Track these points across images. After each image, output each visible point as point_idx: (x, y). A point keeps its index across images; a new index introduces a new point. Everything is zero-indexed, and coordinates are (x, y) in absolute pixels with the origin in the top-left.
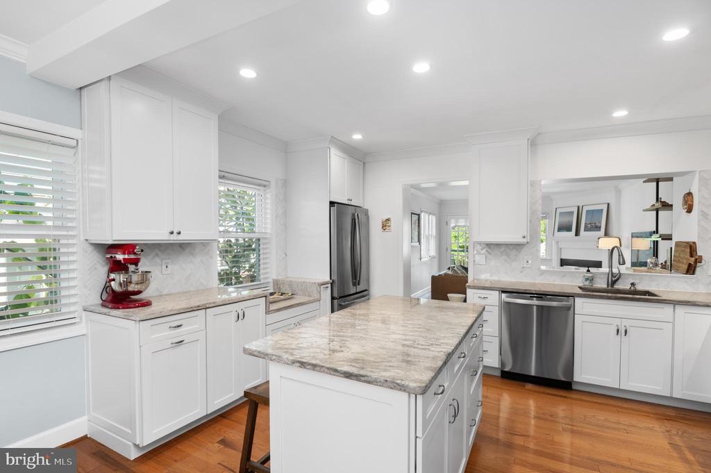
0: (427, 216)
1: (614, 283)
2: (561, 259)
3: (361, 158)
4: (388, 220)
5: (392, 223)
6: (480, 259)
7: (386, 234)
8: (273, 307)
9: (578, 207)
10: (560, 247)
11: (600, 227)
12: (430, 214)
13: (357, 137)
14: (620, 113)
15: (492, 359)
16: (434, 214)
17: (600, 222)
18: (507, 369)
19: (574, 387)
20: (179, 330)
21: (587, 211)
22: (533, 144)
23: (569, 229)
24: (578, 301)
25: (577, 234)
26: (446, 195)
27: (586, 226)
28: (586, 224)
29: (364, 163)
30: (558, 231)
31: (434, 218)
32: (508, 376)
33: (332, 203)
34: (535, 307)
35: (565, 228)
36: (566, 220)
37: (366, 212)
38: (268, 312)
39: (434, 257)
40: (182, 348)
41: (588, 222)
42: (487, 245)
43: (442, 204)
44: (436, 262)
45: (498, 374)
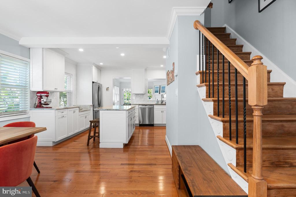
0: (116, 87)
1: (162, 102)
3: (100, 69)
4: (108, 88)
5: (110, 89)
6: (134, 98)
7: (108, 92)
8: (80, 111)
9: (160, 86)
11: (165, 91)
12: (117, 86)
13: (101, 64)
14: (162, 66)
15: (137, 122)
16: (118, 87)
18: (141, 124)
19: (154, 125)
20: (63, 113)
21: (162, 87)
22: (146, 70)
24: (155, 106)
25: (159, 94)
26: (122, 80)
27: (162, 91)
29: (101, 70)
30: (155, 92)
31: (118, 88)
32: (141, 125)
33: (93, 82)
34: (147, 108)
35: (156, 92)
36: (157, 89)
37: (101, 85)
38: (79, 112)
39: (118, 101)
40: (64, 118)
42: (136, 94)
43: (121, 83)
44: (119, 103)
45: (138, 125)
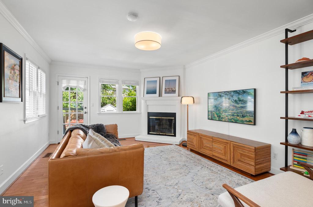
2: (148, 112)
9: (160, 78)
10: (147, 104)
11: (175, 91)
17: (175, 88)
21: (166, 81)
25: (160, 95)
27: (165, 90)
28: (165, 89)
36: (151, 86)
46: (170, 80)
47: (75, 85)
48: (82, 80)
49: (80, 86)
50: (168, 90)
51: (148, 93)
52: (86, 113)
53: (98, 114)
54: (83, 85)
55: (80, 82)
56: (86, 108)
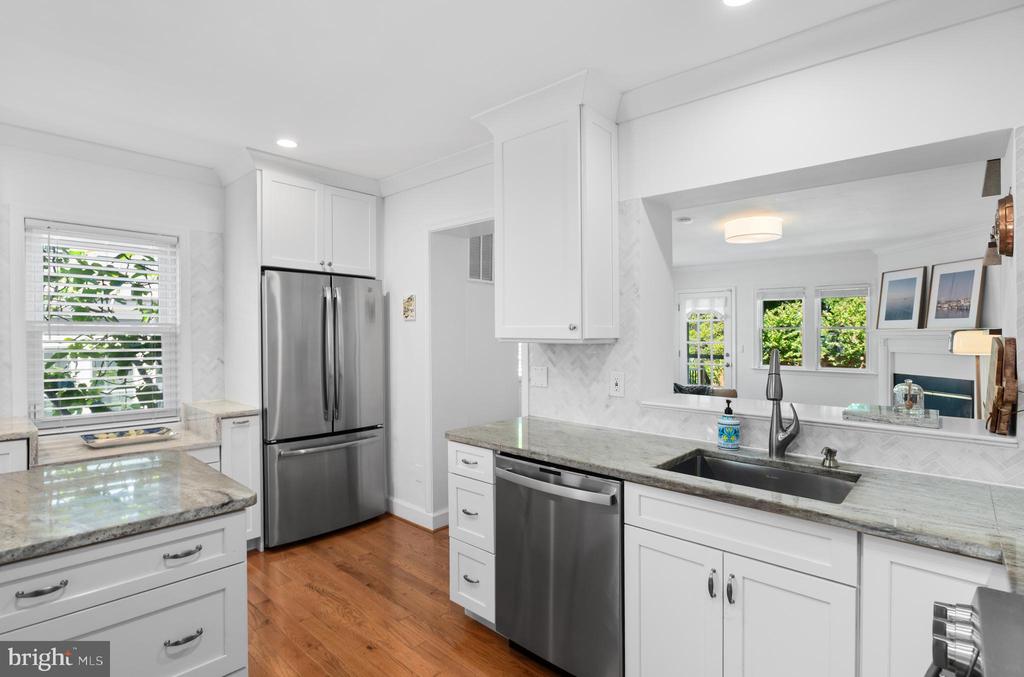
2: (894, 375)
4: (411, 300)
9: (925, 269)
10: (891, 350)
11: (968, 309)
17: (968, 299)
21: (943, 276)
23: (906, 314)
25: (922, 324)
27: (938, 308)
28: (938, 303)
29: (382, 199)
30: (887, 319)
36: (900, 295)
41: (943, 300)
46: (954, 274)
47: (707, 309)
48: (719, 298)
49: (716, 309)
50: (946, 306)
51: (889, 317)
52: (728, 366)
53: (755, 369)
54: (722, 308)
55: (717, 301)
56: (728, 355)
